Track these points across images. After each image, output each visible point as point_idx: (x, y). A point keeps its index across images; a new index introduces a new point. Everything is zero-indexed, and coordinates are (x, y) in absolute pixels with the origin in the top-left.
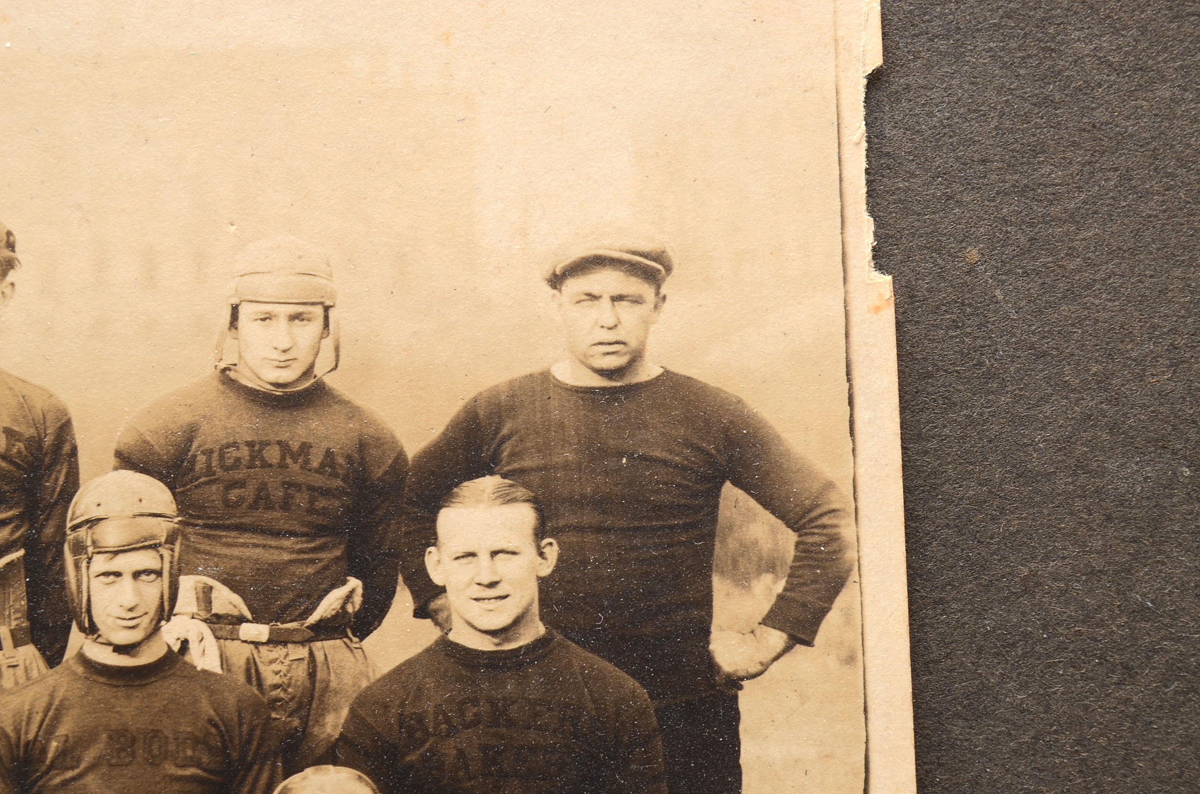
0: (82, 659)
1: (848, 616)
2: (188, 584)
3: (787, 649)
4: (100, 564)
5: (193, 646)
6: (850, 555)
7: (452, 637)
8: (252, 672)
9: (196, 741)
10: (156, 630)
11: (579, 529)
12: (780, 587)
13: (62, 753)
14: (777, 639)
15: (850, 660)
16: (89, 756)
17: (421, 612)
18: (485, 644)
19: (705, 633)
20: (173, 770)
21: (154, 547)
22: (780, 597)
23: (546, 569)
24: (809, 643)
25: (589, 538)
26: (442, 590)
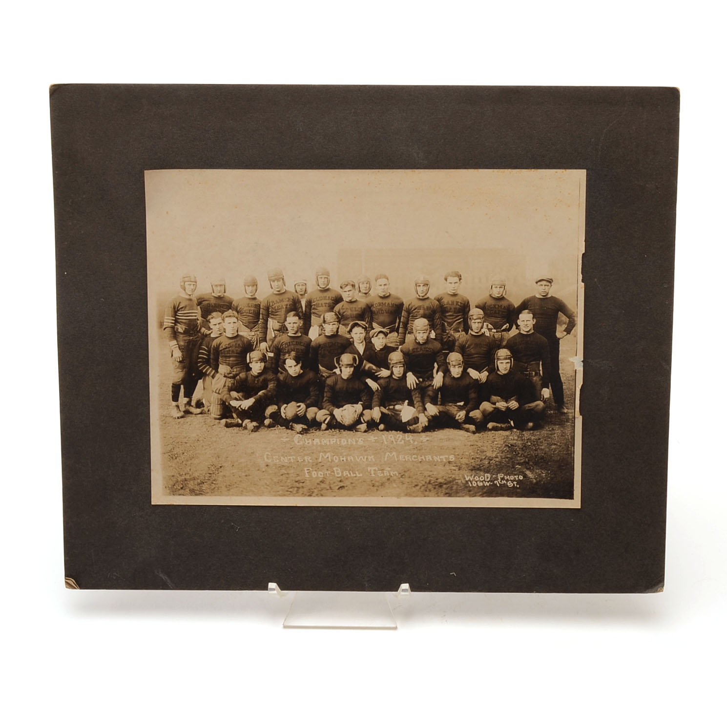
0: (470, 334)
1: (575, 330)
2: (485, 324)
3: (567, 335)
4: (473, 321)
5: (486, 333)
6: (576, 322)
7: (521, 332)
8: (493, 336)
9: (486, 345)
10: (480, 330)
11: (539, 318)
12: (566, 326)
13: (468, 346)
14: (565, 333)
15: (575, 336)
16: (472, 347)
17: (517, 329)
18: (525, 333)
19: (555, 332)
20: (482, 349)
21: (481, 319)
22: (566, 328)
23: (534, 323)
24: (570, 334)
25: (540, 319)
26: (519, 326)
